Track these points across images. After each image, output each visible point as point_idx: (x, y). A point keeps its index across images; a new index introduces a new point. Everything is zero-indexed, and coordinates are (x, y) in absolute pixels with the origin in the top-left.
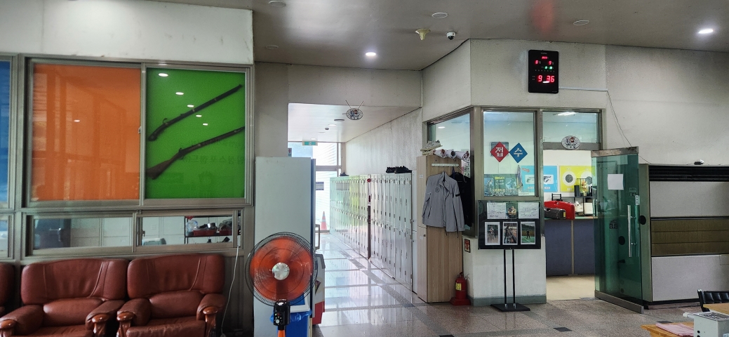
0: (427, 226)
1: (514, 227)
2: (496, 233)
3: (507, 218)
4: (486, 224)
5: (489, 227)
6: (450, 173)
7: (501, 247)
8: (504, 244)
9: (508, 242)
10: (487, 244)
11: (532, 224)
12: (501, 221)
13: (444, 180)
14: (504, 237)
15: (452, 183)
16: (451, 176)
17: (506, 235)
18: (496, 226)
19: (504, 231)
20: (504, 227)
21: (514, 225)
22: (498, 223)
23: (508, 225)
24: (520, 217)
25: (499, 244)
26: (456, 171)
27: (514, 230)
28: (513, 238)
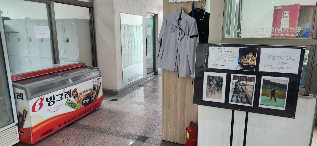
0: (163, 69)
1: (248, 83)
2: (219, 87)
3: (239, 68)
4: (206, 74)
5: (210, 79)
6: (190, 10)
7: (225, 105)
8: (230, 102)
9: (237, 101)
10: (205, 98)
11: (285, 81)
12: (229, 72)
13: (180, 19)
14: (231, 94)
15: (190, 22)
16: (190, 14)
17: (236, 91)
18: (221, 79)
19: (232, 87)
20: (233, 81)
21: (251, 79)
22: (224, 76)
23: (240, 79)
24: (261, 69)
25: (223, 101)
26: (198, 6)
27: (250, 87)
28: (246, 97)
